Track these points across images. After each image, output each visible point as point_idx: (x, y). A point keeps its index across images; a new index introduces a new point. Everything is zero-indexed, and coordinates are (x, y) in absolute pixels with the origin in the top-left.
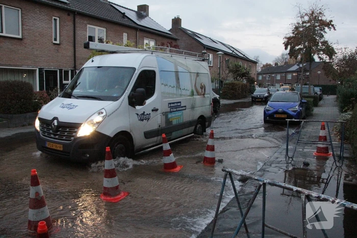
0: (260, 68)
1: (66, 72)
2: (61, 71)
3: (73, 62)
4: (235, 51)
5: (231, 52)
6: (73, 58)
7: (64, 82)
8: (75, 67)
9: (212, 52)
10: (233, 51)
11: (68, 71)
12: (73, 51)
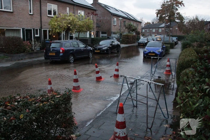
0: (143, 25)
1: (37, 30)
2: (34, 29)
3: (40, 25)
4: (129, 16)
5: (127, 16)
6: (40, 22)
7: (36, 36)
8: (41, 27)
9: (116, 17)
10: (128, 16)
11: (38, 30)
12: (40, 18)
